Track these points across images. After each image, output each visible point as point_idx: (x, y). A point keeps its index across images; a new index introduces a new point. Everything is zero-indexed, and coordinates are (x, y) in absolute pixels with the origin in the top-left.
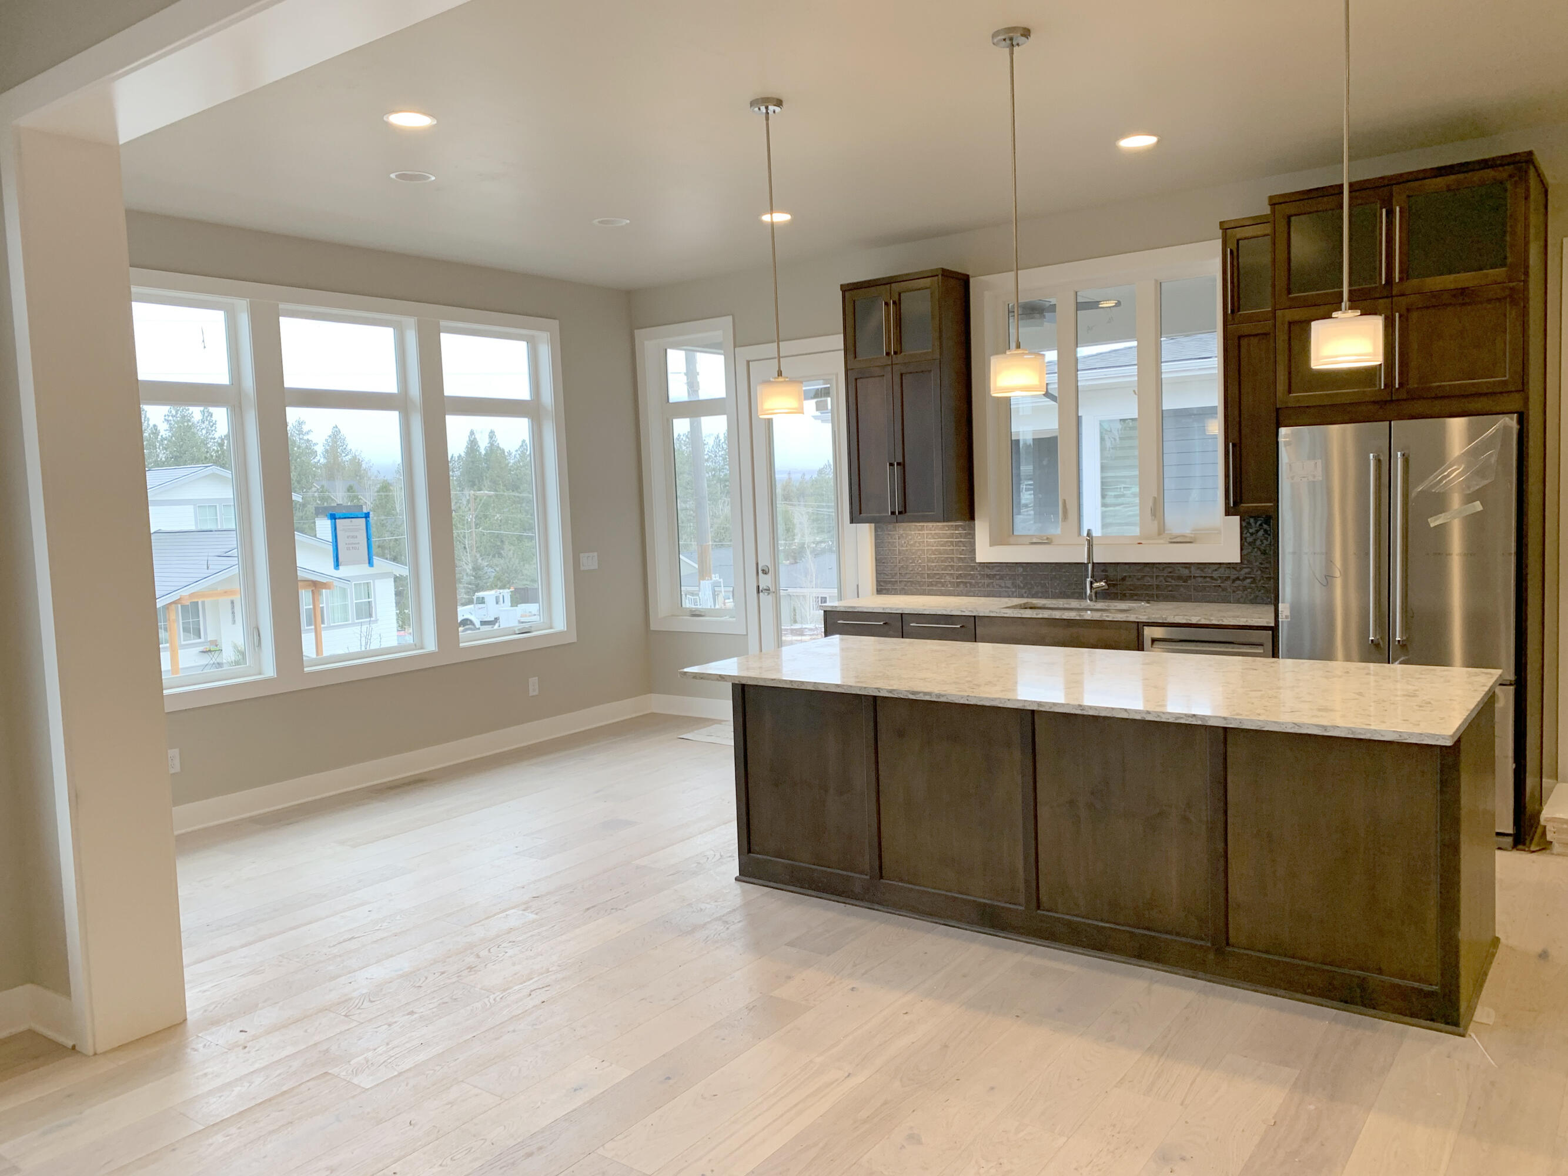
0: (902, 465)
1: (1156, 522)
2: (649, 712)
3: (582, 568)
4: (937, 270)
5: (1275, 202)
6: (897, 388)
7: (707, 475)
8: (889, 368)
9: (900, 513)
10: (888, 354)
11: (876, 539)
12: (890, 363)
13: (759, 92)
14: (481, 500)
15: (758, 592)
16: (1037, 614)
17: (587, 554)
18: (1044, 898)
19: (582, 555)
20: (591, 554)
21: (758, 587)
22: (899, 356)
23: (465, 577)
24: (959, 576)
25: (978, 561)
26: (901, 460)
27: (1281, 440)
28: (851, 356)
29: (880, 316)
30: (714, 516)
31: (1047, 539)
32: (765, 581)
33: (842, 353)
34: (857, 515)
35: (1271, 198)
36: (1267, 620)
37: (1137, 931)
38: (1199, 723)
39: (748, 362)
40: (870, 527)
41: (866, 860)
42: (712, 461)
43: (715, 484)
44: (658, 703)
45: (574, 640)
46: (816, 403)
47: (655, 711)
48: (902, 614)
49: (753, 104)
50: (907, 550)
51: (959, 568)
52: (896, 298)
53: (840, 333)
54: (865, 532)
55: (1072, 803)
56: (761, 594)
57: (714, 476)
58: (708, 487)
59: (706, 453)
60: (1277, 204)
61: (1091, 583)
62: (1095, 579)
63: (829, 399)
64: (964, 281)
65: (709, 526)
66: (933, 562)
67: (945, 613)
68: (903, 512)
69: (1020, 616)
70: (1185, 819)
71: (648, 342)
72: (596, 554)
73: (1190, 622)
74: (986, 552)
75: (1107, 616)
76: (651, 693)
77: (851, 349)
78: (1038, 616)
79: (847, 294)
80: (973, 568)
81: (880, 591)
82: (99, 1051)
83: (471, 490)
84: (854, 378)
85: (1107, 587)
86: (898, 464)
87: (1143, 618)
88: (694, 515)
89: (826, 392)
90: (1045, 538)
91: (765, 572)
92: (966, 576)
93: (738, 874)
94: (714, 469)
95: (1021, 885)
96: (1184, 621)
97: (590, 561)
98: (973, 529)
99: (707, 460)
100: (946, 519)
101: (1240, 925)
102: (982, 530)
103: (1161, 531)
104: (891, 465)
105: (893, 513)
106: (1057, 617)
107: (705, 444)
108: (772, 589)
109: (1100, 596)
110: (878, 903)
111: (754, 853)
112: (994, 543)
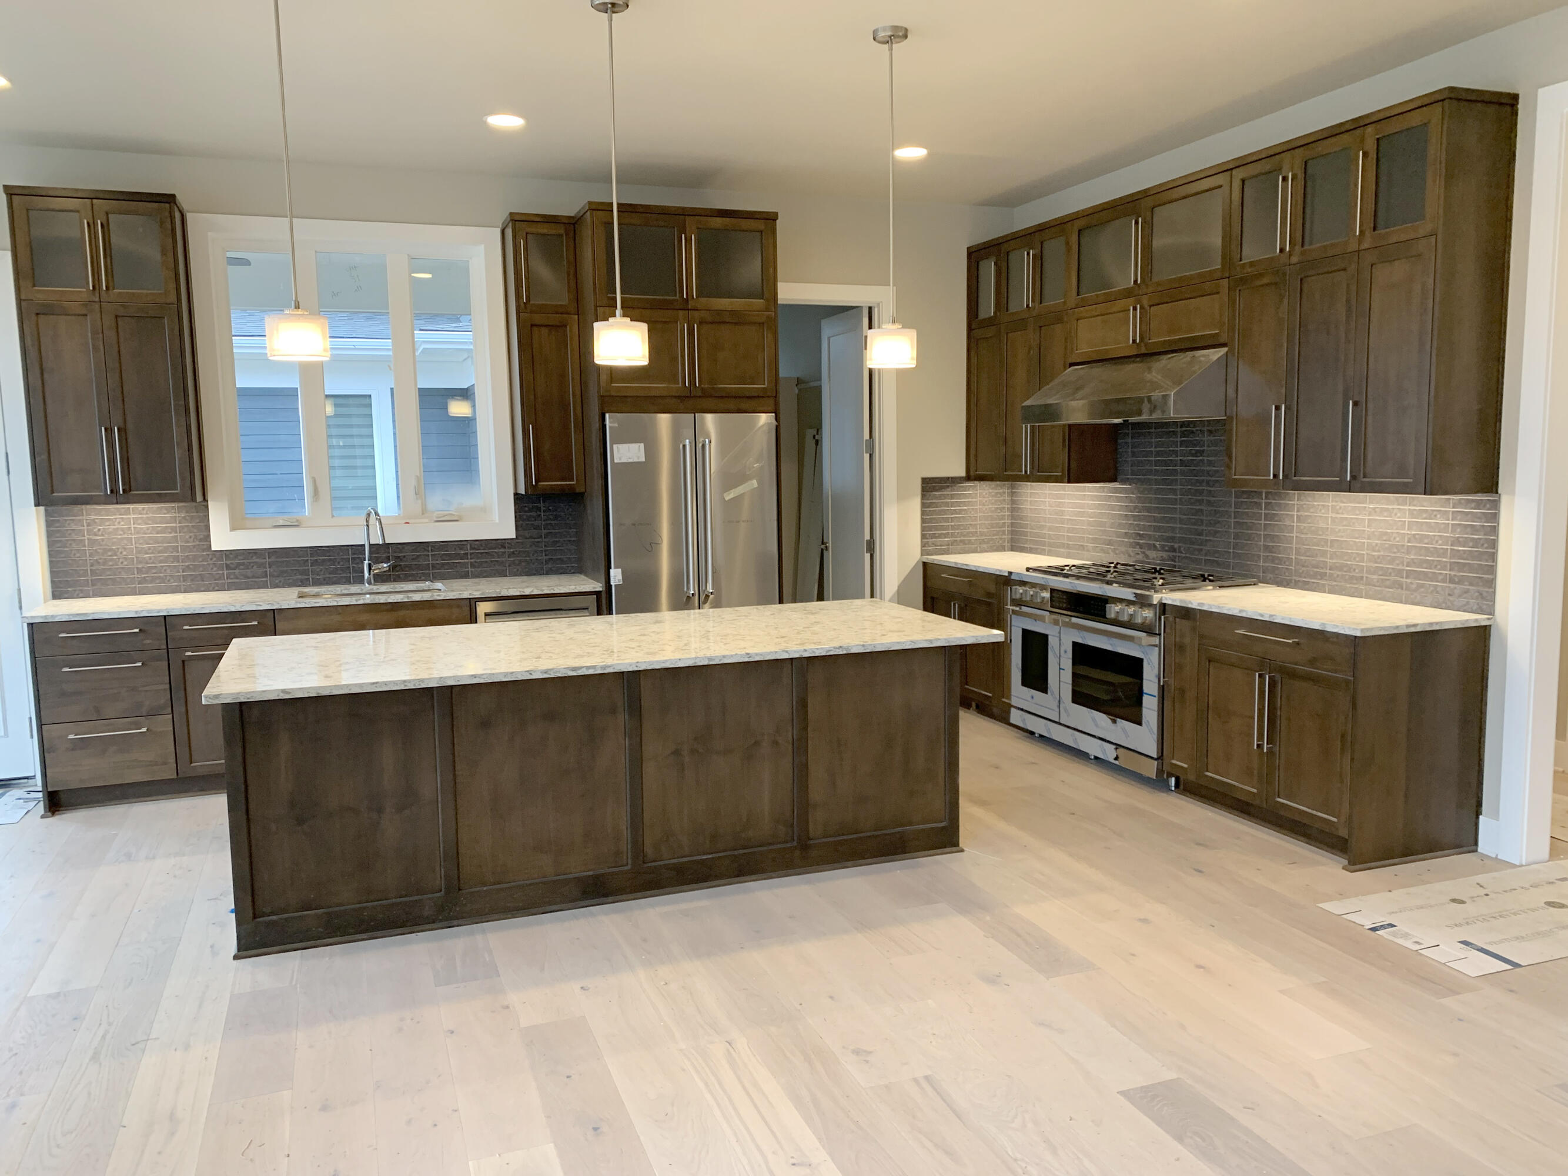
0: (123, 430)
5: (594, 208)
6: (111, 334)
8: (97, 306)
9: (125, 491)
10: (95, 288)
11: (49, 528)
12: (97, 299)
16: (357, 601)
18: (649, 850)
22: (112, 292)
24: (186, 569)
25: (214, 549)
26: (122, 425)
27: (608, 424)
28: (27, 283)
31: (297, 521)
34: (43, 494)
35: (588, 202)
36: (594, 586)
37: (736, 853)
40: (44, 511)
48: (165, 616)
50: (103, 540)
51: (187, 559)
55: (677, 753)
60: (595, 210)
61: (370, 566)
62: (373, 561)
66: (147, 554)
67: (233, 609)
69: (335, 604)
70: (775, 743)
73: (524, 594)
74: (224, 537)
75: (439, 595)
77: (26, 274)
78: (359, 603)
80: (207, 558)
81: (57, 595)
84: (34, 313)
85: (386, 569)
86: (119, 429)
87: (476, 595)
90: (295, 520)
92: (197, 567)
95: (625, 844)
96: (518, 594)
98: (205, 509)
102: (218, 512)
103: (424, 510)
104: (107, 429)
105: (113, 491)
106: (382, 601)
109: (380, 578)
110: (463, 918)
111: (264, 915)
112: (236, 525)
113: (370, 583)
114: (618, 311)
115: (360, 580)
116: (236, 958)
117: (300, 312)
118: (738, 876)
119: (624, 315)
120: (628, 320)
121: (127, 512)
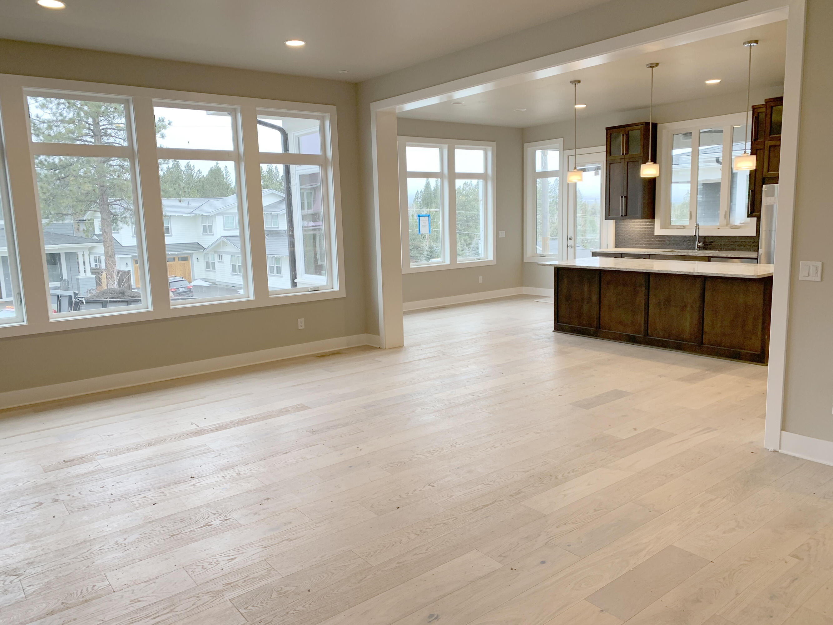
0: (626, 197)
1: (726, 220)
2: (522, 293)
3: (499, 237)
4: (643, 122)
5: (767, 101)
6: (626, 168)
7: (549, 201)
8: (623, 160)
9: (624, 216)
10: (623, 154)
11: (616, 226)
12: (623, 158)
13: (573, 79)
14: (432, 214)
15: (567, 247)
16: (672, 254)
17: (501, 232)
18: (649, 332)
19: (499, 232)
20: (503, 231)
21: (567, 245)
22: (627, 155)
23: (425, 252)
24: (648, 241)
25: (655, 235)
26: (626, 196)
27: (763, 189)
28: (608, 155)
29: (621, 138)
30: (552, 223)
31: (683, 226)
32: (571, 243)
33: (605, 153)
34: (608, 216)
35: (765, 100)
36: (756, 256)
37: (676, 341)
38: (691, 274)
39: (569, 156)
40: (614, 221)
41: (595, 323)
42: (553, 193)
43: (554, 205)
44: (525, 290)
45: (495, 264)
46: (595, 172)
47: (524, 293)
48: (622, 254)
49: (571, 82)
50: (628, 230)
51: (648, 238)
52: (627, 133)
53: (604, 145)
54: (611, 223)
55: (659, 303)
56: (569, 248)
57: (553, 201)
58: (550, 206)
59: (549, 188)
61: (698, 243)
62: (699, 242)
63: (600, 171)
64: (655, 126)
65: (549, 227)
66: (637, 235)
67: (638, 253)
68: (626, 215)
69: (666, 254)
70: (692, 307)
71: (528, 148)
72: (505, 231)
73: (728, 256)
74: (659, 231)
75: (698, 254)
76: (523, 286)
77: (609, 152)
79: (608, 131)
80: (653, 238)
81: (616, 246)
82: (387, 348)
83: (428, 208)
84: (609, 164)
85: (703, 245)
86: (625, 197)
87: (711, 255)
88: (541, 222)
89: (598, 168)
91: (571, 239)
92: (650, 240)
93: (553, 330)
94: (553, 197)
95: (642, 329)
96: (726, 256)
97: (502, 234)
98: (654, 222)
99: (550, 192)
100: (643, 218)
101: (706, 338)
102: (657, 222)
103: (728, 224)
104: (622, 197)
105: (622, 216)
107: (549, 183)
108: (573, 246)
109: (699, 248)
110: (598, 337)
111: (559, 323)
112: (662, 228)
113: (697, 250)
114: (650, 160)
115: (694, 249)
116: (553, 331)
117: (576, 170)
118: (676, 349)
119: (652, 161)
120: (653, 163)
121: (634, 222)
